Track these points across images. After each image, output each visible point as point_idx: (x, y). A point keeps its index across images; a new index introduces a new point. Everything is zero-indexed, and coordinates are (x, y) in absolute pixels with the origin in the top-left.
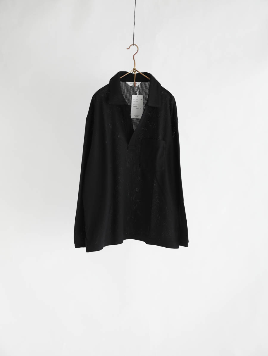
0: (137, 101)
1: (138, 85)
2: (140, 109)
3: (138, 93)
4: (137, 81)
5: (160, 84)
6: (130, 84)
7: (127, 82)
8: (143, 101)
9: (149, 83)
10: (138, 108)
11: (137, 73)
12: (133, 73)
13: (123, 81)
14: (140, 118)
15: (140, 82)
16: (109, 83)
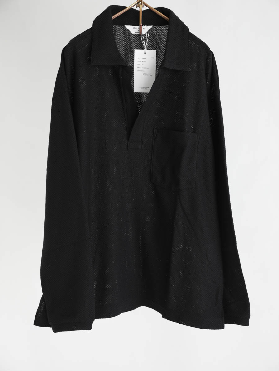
0: (144, 60)
1: (147, 31)
2: (151, 75)
3: (146, 47)
4: (144, 24)
5: (187, 29)
6: (133, 29)
7: (126, 26)
8: (155, 62)
9: (166, 27)
10: (145, 74)
11: (145, 8)
12: (138, 9)
13: (119, 25)
14: (149, 92)
15: (151, 27)
16: (91, 26)
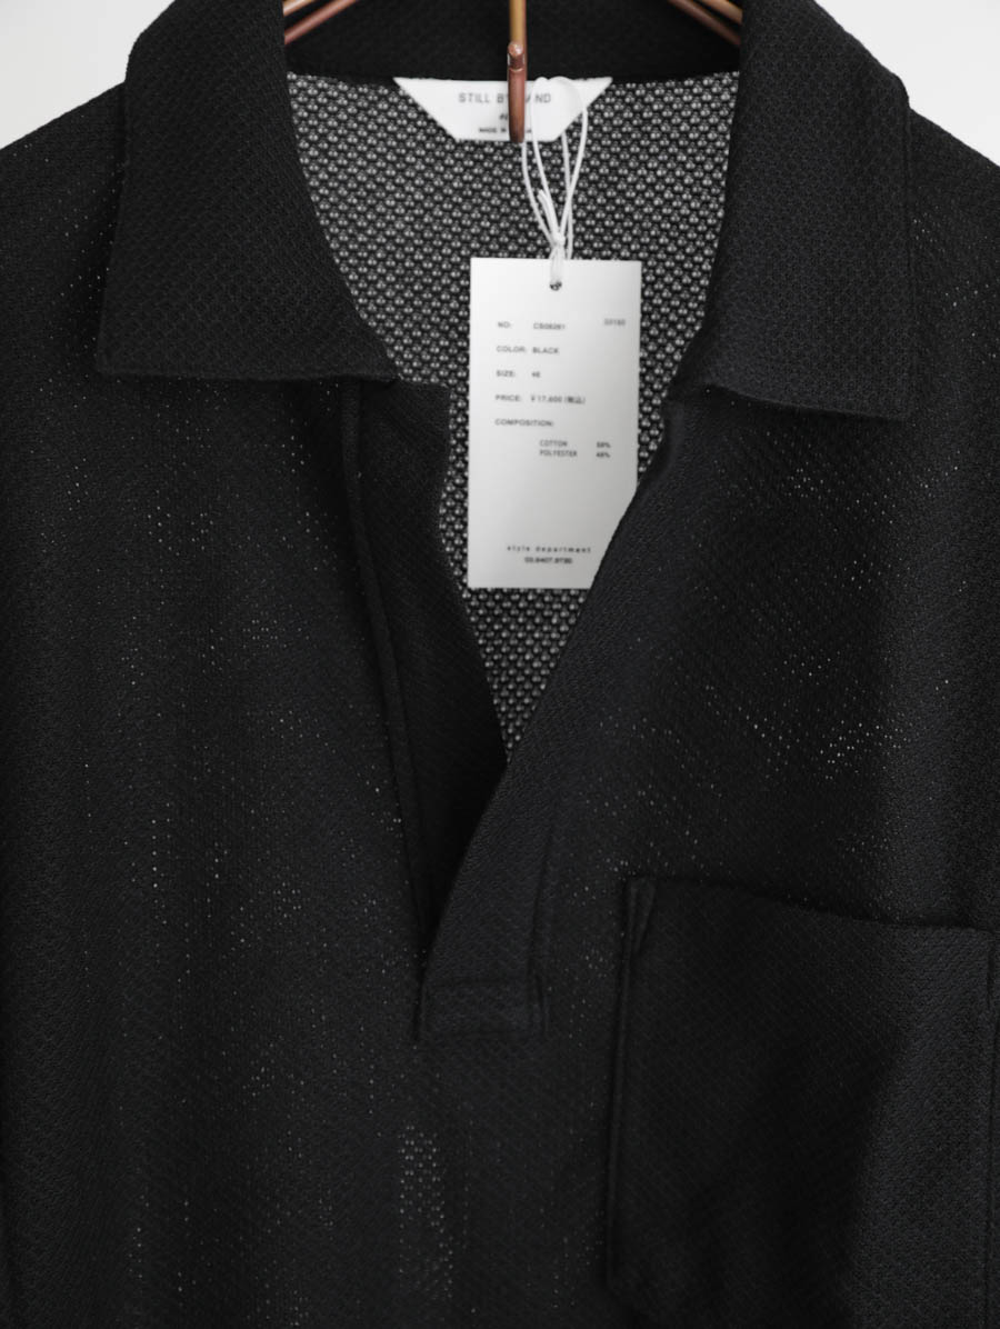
0: (547, 339)
1: (566, 123)
2: (603, 450)
3: (558, 235)
4: (541, 66)
5: (893, 89)
6: (459, 108)
7: (408, 85)
8: (636, 353)
9: (720, 89)
10: (558, 449)
13: (334, 72)
14: (587, 583)
15: (599, 85)
16: (117, 75)
